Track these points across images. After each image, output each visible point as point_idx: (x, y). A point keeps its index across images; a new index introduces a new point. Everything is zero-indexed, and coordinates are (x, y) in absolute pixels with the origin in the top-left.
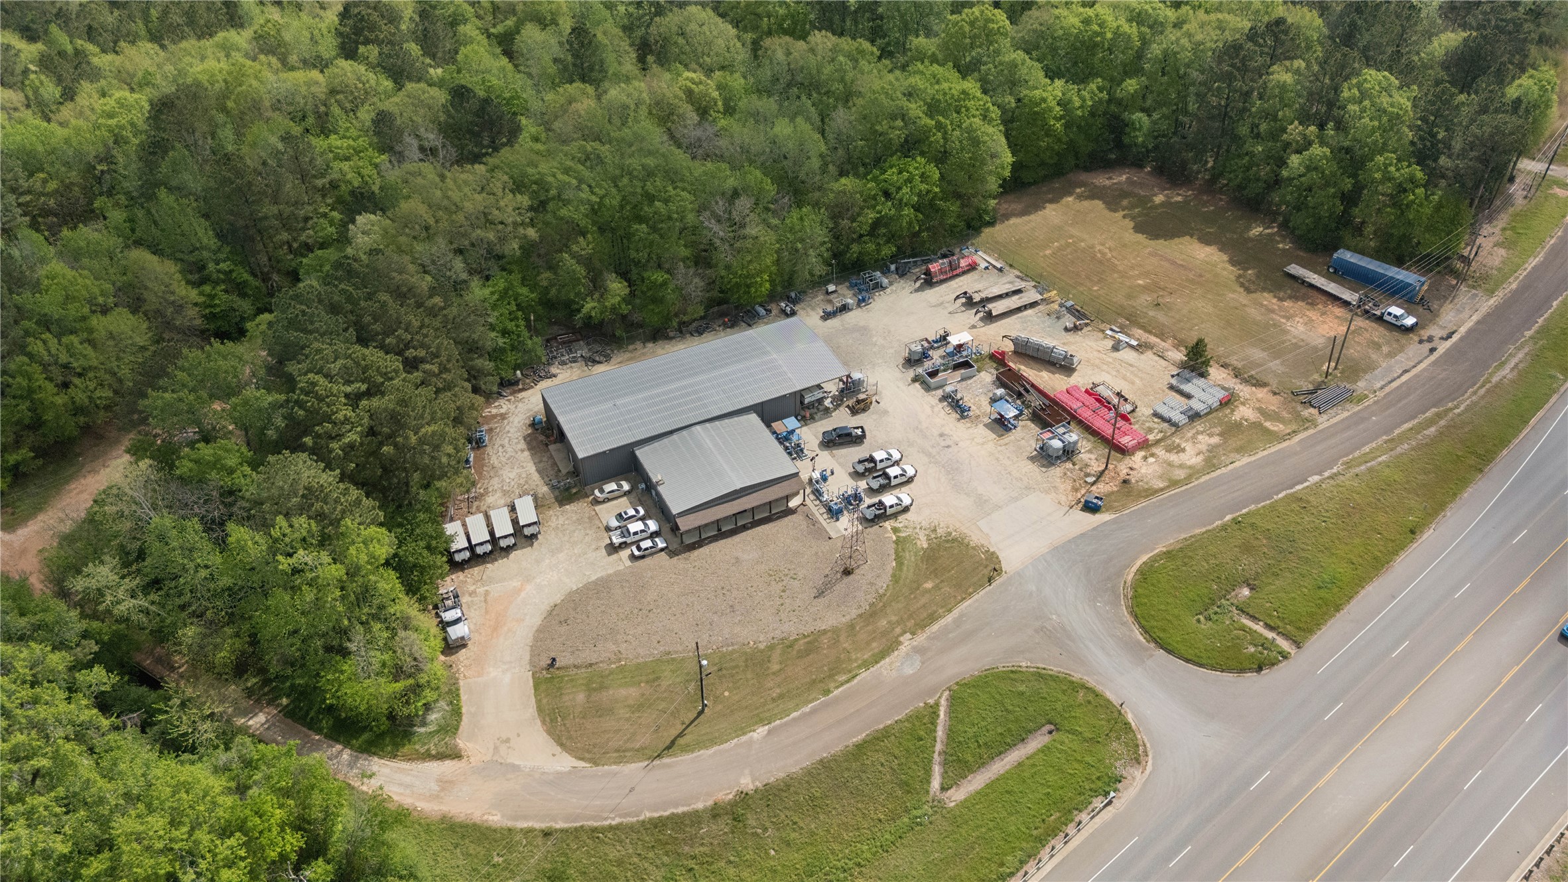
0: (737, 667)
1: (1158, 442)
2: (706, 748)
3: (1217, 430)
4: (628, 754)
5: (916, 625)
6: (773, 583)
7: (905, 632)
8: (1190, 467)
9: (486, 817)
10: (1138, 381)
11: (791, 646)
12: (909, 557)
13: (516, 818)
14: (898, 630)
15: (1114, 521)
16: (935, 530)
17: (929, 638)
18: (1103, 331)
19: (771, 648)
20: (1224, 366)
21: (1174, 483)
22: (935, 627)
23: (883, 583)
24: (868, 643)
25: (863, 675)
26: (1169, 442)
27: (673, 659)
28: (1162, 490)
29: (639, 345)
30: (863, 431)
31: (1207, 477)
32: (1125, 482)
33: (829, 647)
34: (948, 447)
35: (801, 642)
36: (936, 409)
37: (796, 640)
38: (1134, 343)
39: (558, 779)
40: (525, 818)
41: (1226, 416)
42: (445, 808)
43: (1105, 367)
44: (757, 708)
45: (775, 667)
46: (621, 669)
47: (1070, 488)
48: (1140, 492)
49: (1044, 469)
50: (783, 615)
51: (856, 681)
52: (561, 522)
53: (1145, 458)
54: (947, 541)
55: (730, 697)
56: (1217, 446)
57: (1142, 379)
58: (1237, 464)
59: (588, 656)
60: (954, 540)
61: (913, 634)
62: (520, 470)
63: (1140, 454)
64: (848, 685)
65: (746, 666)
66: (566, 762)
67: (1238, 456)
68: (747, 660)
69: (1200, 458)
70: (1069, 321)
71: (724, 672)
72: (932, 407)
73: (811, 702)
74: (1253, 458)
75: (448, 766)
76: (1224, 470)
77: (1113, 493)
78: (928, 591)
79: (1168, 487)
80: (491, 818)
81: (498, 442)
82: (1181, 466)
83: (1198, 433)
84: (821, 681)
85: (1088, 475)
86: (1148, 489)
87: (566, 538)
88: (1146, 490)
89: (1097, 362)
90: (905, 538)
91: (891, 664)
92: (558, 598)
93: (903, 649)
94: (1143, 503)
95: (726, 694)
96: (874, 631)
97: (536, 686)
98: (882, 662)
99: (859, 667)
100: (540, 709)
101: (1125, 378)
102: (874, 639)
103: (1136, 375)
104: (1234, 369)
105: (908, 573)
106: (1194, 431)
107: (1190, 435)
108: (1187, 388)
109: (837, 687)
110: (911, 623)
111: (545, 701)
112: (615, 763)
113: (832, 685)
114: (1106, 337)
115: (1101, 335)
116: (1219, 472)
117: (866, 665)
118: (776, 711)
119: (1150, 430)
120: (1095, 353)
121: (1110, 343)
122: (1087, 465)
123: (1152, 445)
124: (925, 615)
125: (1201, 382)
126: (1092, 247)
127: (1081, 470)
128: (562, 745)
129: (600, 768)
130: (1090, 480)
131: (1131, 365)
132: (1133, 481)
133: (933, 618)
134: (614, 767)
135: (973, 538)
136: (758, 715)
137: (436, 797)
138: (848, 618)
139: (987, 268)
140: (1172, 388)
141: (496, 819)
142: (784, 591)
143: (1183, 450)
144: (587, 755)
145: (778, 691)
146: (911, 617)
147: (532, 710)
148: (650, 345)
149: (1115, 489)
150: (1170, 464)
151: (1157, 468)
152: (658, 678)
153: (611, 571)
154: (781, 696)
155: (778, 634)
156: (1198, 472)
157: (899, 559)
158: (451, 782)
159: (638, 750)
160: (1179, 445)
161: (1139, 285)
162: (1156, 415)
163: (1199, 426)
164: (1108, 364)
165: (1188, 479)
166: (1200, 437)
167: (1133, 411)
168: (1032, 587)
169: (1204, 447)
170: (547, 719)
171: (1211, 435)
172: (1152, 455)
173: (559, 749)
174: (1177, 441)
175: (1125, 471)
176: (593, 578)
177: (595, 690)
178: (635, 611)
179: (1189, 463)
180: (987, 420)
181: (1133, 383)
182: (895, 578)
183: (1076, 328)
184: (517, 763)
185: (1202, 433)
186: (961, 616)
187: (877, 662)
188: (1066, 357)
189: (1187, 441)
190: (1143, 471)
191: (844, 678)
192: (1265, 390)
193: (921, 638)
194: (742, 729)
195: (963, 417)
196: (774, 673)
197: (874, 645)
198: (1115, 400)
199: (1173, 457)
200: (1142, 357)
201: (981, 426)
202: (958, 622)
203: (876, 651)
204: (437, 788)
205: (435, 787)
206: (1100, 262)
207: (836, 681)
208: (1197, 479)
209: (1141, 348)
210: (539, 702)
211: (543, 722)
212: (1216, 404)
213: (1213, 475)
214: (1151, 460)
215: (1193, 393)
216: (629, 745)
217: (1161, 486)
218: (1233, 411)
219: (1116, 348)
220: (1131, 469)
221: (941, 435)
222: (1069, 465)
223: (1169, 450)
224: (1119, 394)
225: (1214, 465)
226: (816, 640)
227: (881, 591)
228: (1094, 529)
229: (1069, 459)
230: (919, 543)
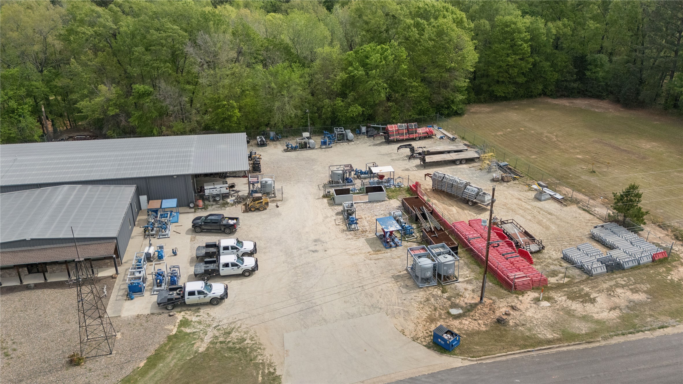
1: (559, 287)
3: (646, 287)
8: (598, 322)
10: (553, 227)
15: (464, 370)
16: (228, 333)
18: (529, 185)
20: (663, 226)
21: (569, 338)
26: (575, 289)
28: (549, 342)
31: (621, 339)
32: (500, 321)
34: (315, 252)
36: (328, 220)
38: (559, 196)
41: (659, 274)
43: (521, 212)
47: (425, 316)
49: (404, 290)
53: (537, 300)
56: (641, 304)
57: (559, 226)
58: (669, 331)
60: (241, 350)
63: (532, 295)
67: (672, 321)
69: (614, 314)
70: (498, 174)
72: (325, 219)
76: (648, 334)
77: (478, 333)
79: (559, 340)
82: (585, 318)
83: (617, 285)
85: (454, 306)
86: (530, 338)
88: (526, 338)
89: (514, 206)
90: (188, 334)
94: (516, 354)
101: (539, 223)
103: (553, 222)
104: (674, 230)
106: (613, 283)
107: (605, 286)
108: (610, 239)
114: (531, 189)
115: (526, 188)
116: (640, 336)
119: (554, 274)
120: (515, 201)
121: (532, 194)
122: (458, 295)
123: (551, 288)
125: (631, 236)
126: (542, 134)
127: (449, 299)
130: (455, 312)
131: (550, 214)
132: (511, 323)
135: (267, 353)
139: (441, 138)
140: (594, 238)
143: (593, 301)
149: (483, 328)
150: (569, 313)
151: (549, 314)
156: (609, 329)
157: (155, 359)
160: (587, 295)
161: (578, 158)
162: (566, 259)
163: (620, 278)
164: (525, 210)
165: (592, 336)
166: (619, 291)
167: (538, 252)
169: (622, 302)
171: (635, 291)
172: (548, 299)
174: (587, 289)
175: (503, 310)
179: (596, 316)
180: (372, 235)
183: (502, 180)
185: (623, 286)
188: (478, 194)
189: (599, 291)
190: (529, 314)
195: (349, 229)
198: (522, 239)
199: (576, 306)
200: (565, 208)
201: (362, 240)
206: (544, 142)
208: (605, 338)
209: (564, 202)
212: (646, 260)
213: (632, 338)
214: (545, 304)
215: (617, 244)
217: (550, 336)
218: (669, 271)
219: (538, 199)
220: (513, 308)
222: (438, 292)
223: (572, 297)
224: (526, 234)
225: (634, 326)
228: (432, 375)
229: (439, 284)
230: (198, 343)
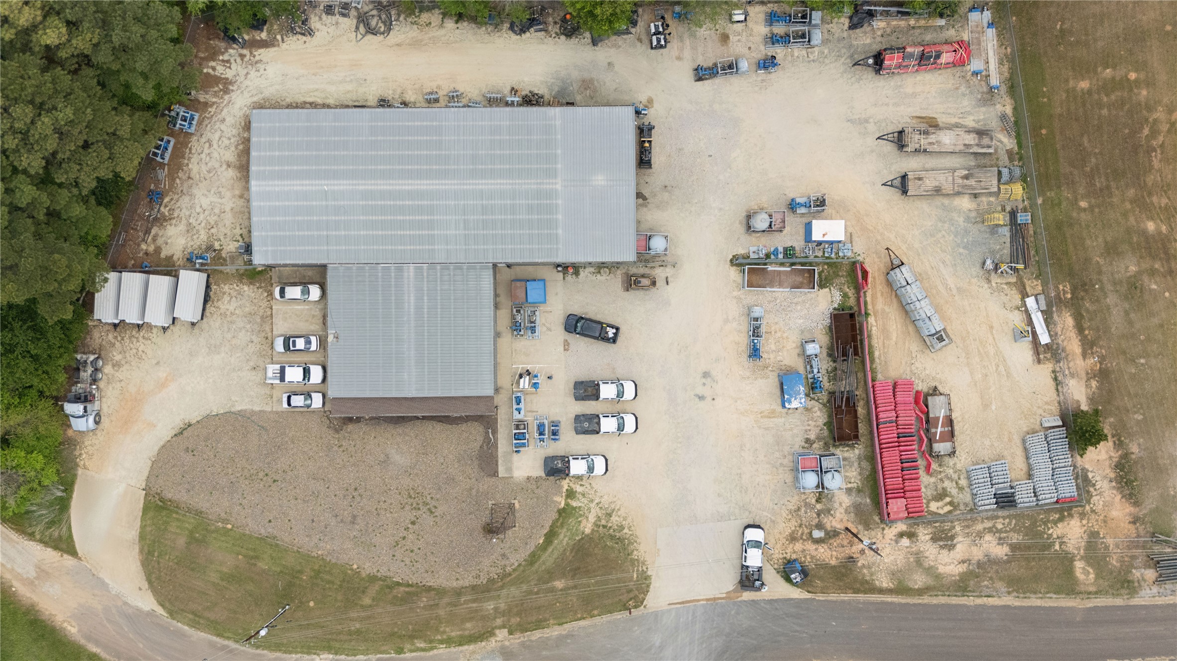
0: (333, 583)
1: (933, 519)
2: (271, 650)
3: (1016, 538)
4: (202, 621)
5: (519, 624)
6: (408, 508)
7: (504, 627)
8: (938, 577)
9: (65, 625)
11: (390, 587)
12: (563, 539)
13: (89, 638)
14: (499, 621)
15: (798, 603)
16: (610, 515)
17: (523, 644)
18: (1024, 295)
19: (373, 579)
20: (1117, 444)
21: (901, 589)
22: (537, 635)
23: (516, 559)
24: (464, 621)
25: (441, 651)
26: (948, 525)
27: (277, 545)
28: (881, 591)
29: (434, 17)
30: (616, 334)
31: (943, 600)
33: (424, 608)
34: (701, 398)
35: (402, 589)
37: (398, 584)
38: (1044, 339)
39: (135, 617)
40: (97, 643)
41: (1045, 523)
42: (35, 598)
43: (977, 360)
44: (332, 634)
45: (367, 601)
46: (227, 532)
47: (788, 531)
48: (856, 580)
50: (399, 554)
51: (431, 653)
52: (231, 308)
53: (900, 535)
54: (612, 537)
55: (313, 608)
56: (995, 561)
57: (1001, 406)
58: (991, 601)
59: (200, 501)
60: (620, 540)
61: (511, 633)
62: (216, 199)
63: (899, 527)
64: (422, 654)
65: (341, 586)
66: (147, 602)
67: (1004, 590)
68: (344, 581)
69: (960, 569)
70: (999, 250)
71: (319, 581)
72: (726, 321)
73: (381, 653)
74: (1017, 603)
75: (50, 555)
76: (970, 600)
77: (827, 565)
78: (553, 590)
79: (890, 590)
80: (69, 628)
81: (208, 134)
82: (930, 569)
83: (990, 530)
84: (400, 637)
86: (867, 582)
87: (229, 336)
88: (864, 583)
89: (973, 347)
90: (574, 508)
91: (474, 652)
92: (194, 417)
93: (492, 643)
95: (312, 604)
96: (476, 611)
97: (146, 509)
98: (466, 647)
99: (441, 642)
100: (142, 537)
101: (980, 395)
102: (471, 619)
103: (1000, 396)
104: (1124, 456)
105: (549, 559)
106: (988, 525)
107: (979, 528)
109: (411, 651)
110: (515, 620)
111: (148, 529)
112: (188, 625)
113: (408, 646)
114: (1021, 306)
115: (1017, 300)
116: (963, 600)
117: (449, 642)
118: (345, 646)
119: (942, 496)
120: (985, 331)
121: (1015, 322)
122: (830, 511)
123: (925, 520)
124: (534, 618)
127: (819, 513)
128: (150, 582)
129: (175, 622)
130: (817, 534)
131: (1009, 375)
132: (860, 563)
133: (539, 625)
134: (186, 628)
135: (642, 548)
136: (329, 641)
137: (30, 583)
138: (461, 583)
141: (72, 630)
142: (413, 523)
143: (952, 547)
144: (167, 604)
145: (358, 626)
146: (519, 614)
147: (133, 533)
148: (450, 24)
149: (834, 562)
150: (920, 560)
151: (902, 556)
152: (257, 557)
153: (257, 408)
154: (358, 632)
155: (383, 572)
156: (941, 586)
157: (550, 536)
158: (47, 573)
159: (212, 622)
160: (953, 537)
163: (1001, 520)
164: (985, 356)
165: (921, 591)
166: (988, 537)
167: (947, 456)
168: (657, 639)
169: (979, 555)
170: (146, 548)
171: (1002, 541)
172: (913, 535)
173: (145, 585)
174: (958, 529)
176: (238, 408)
177: (197, 540)
178: (261, 475)
179: (941, 569)
180: (773, 376)
181: (986, 406)
182: (533, 559)
184: (107, 581)
185: (995, 532)
186: (569, 636)
187: (460, 645)
189: (967, 535)
190: (883, 554)
191: (422, 645)
192: (1130, 509)
193: (518, 639)
194: (309, 647)
195: (748, 359)
196: (362, 606)
197: (468, 625)
198: (939, 429)
199: (932, 551)
200: (1034, 369)
201: (764, 379)
202: (561, 639)
203: (467, 633)
204: (35, 575)
205: (32, 574)
207: (413, 644)
208: (931, 596)
209: (1046, 352)
210: (143, 527)
211: (141, 551)
213: (954, 601)
214: (906, 542)
216: (207, 614)
217: (885, 584)
218: (1061, 520)
219: (1016, 333)
220: (872, 545)
221: (706, 375)
222: (812, 498)
223: (937, 537)
225: (966, 588)
226: (416, 594)
227: (508, 569)
228: (770, 601)
230: (584, 522)
